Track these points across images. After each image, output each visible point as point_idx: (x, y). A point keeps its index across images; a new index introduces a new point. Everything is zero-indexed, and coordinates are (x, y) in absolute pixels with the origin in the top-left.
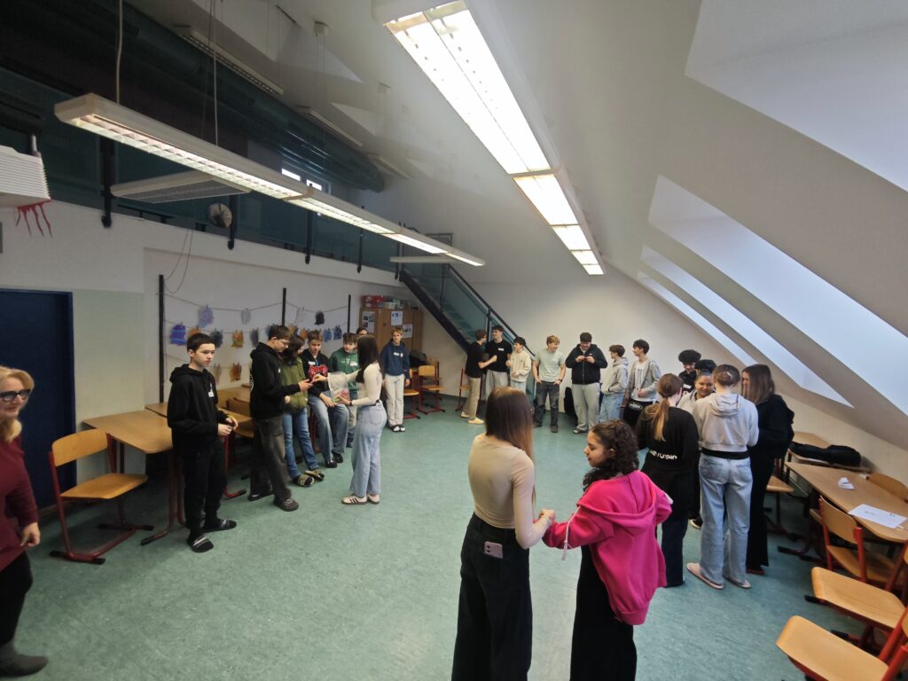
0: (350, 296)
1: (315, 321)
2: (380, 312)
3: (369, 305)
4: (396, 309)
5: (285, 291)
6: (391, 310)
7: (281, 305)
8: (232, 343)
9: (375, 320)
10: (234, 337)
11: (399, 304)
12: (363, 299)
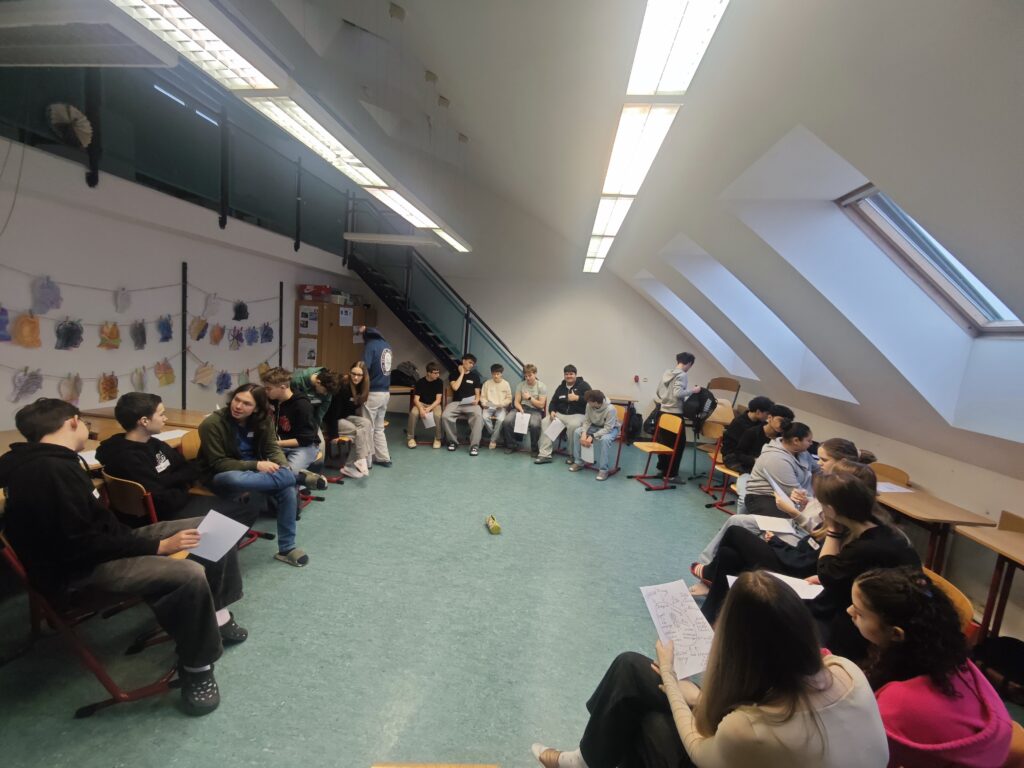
0: (281, 284)
1: (233, 314)
2: (325, 307)
3: (309, 298)
4: (345, 305)
5: (185, 266)
6: (340, 305)
7: (180, 288)
8: (98, 341)
9: (318, 317)
10: (102, 331)
11: (348, 298)
12: (300, 290)
